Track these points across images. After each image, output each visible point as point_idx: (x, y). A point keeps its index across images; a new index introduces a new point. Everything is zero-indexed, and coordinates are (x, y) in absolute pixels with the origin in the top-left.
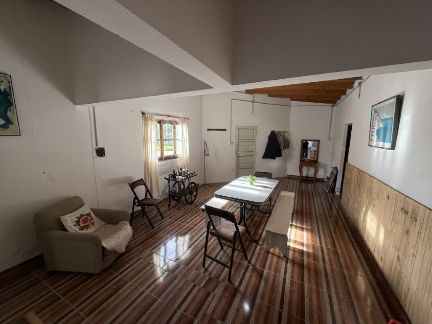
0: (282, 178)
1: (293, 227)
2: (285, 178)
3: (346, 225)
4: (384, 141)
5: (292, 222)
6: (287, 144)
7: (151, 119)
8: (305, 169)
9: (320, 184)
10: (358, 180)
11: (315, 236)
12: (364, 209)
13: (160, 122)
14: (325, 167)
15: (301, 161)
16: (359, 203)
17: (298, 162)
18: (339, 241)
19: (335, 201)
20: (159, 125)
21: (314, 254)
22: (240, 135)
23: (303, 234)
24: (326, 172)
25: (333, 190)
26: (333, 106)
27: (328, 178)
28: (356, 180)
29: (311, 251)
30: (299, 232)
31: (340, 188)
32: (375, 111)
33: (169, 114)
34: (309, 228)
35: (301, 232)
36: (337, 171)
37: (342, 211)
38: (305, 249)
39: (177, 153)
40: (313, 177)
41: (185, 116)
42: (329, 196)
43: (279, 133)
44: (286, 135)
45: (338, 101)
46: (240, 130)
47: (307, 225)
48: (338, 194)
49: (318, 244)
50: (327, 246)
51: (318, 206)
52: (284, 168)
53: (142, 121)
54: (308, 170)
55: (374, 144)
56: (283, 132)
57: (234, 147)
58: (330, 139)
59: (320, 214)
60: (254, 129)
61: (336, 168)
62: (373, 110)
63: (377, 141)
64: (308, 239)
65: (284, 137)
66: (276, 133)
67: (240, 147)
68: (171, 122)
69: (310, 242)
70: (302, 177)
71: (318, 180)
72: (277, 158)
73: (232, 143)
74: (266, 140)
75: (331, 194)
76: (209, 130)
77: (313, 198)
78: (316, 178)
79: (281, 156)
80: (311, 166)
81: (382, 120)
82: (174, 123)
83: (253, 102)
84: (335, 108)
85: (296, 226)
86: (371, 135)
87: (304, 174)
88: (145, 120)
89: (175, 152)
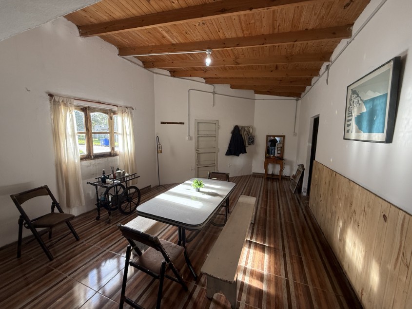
0: (247, 176)
1: (252, 246)
2: (250, 176)
3: (317, 240)
4: (370, 131)
5: (251, 238)
6: (252, 140)
7: (65, 105)
8: (270, 167)
9: (286, 181)
10: (330, 182)
11: (280, 260)
12: (341, 224)
13: (84, 109)
14: (291, 164)
15: (267, 158)
16: (333, 214)
17: (263, 159)
18: (309, 269)
19: (301, 204)
20: (82, 114)
21: (277, 297)
22: (200, 129)
23: (263, 258)
24: (292, 169)
25: (299, 189)
26: (297, 100)
27: (294, 177)
28: (327, 182)
29: (272, 291)
30: (258, 254)
31: (306, 187)
32: (353, 92)
33: (101, 100)
34: (272, 246)
35: (261, 254)
36: (304, 169)
37: (310, 217)
38: (264, 288)
39: (116, 149)
40: (279, 174)
41: (129, 105)
42: (295, 197)
43: (243, 128)
44: (251, 130)
45: (303, 94)
46: (200, 124)
47: (269, 243)
48: (305, 194)
49: (283, 276)
50: (294, 279)
51: (284, 212)
52: (249, 165)
53: (49, 106)
54: (274, 168)
55: (353, 135)
56: (248, 127)
57: (193, 142)
58: (295, 134)
59: (286, 223)
60: (215, 123)
61: (302, 165)
62: (350, 92)
63: (357, 132)
64: (269, 268)
65: (248, 132)
66: (240, 128)
67: (200, 142)
68: (105, 111)
69: (273, 274)
70: (268, 174)
71: (285, 178)
72: (241, 155)
73: (191, 139)
74: (229, 136)
75: (297, 195)
76: (162, 123)
77: (278, 200)
78: (282, 176)
79: (246, 152)
80: (277, 163)
81: (365, 102)
82: (110, 113)
83: (214, 93)
84: (300, 102)
85: (256, 243)
86: (347, 125)
87: (270, 172)
88: (54, 104)
89: (113, 149)
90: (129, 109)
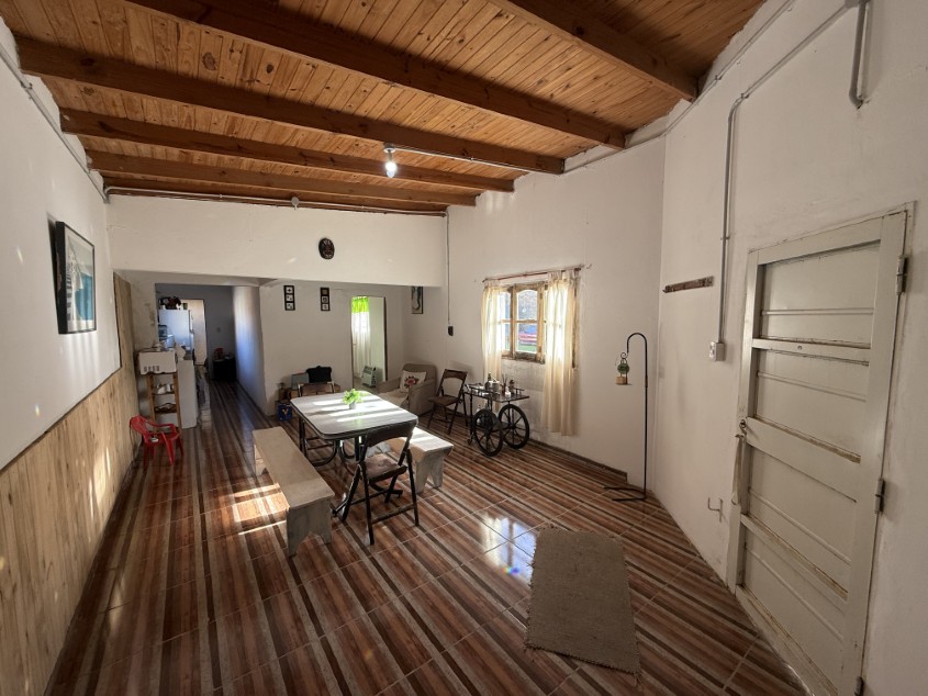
1: (266, 518)
5: (275, 527)
7: (494, 288)
13: (511, 289)
20: (508, 296)
30: (252, 516)
34: (230, 538)
35: (248, 518)
39: (544, 352)
47: (236, 539)
67: (766, 385)
68: (533, 287)
76: (667, 289)
85: (262, 525)
89: (540, 350)
90: (568, 272)
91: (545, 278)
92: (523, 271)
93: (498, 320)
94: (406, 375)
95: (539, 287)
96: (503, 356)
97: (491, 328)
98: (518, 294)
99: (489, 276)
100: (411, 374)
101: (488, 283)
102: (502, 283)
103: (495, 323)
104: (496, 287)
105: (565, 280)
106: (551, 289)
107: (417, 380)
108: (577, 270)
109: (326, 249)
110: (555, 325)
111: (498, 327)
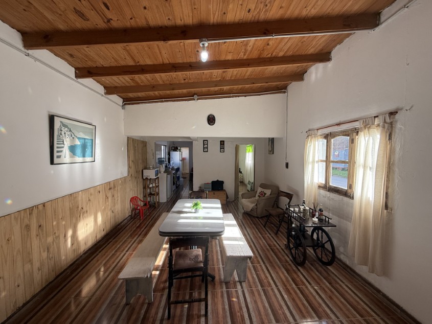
32: (63, 124)
55: (67, 160)
62: (59, 123)
63: (73, 157)
89: (350, 187)
90: (381, 117)
91: (357, 125)
92: (337, 121)
93: (316, 159)
94: (260, 190)
95: (352, 133)
96: (319, 187)
97: (310, 166)
98: (332, 140)
99: (311, 127)
100: (263, 190)
101: (310, 133)
102: (320, 132)
103: (313, 162)
104: (316, 136)
105: (378, 125)
106: (361, 134)
107: (265, 194)
108: (392, 114)
109: (211, 120)
110: (365, 167)
111: (316, 165)
